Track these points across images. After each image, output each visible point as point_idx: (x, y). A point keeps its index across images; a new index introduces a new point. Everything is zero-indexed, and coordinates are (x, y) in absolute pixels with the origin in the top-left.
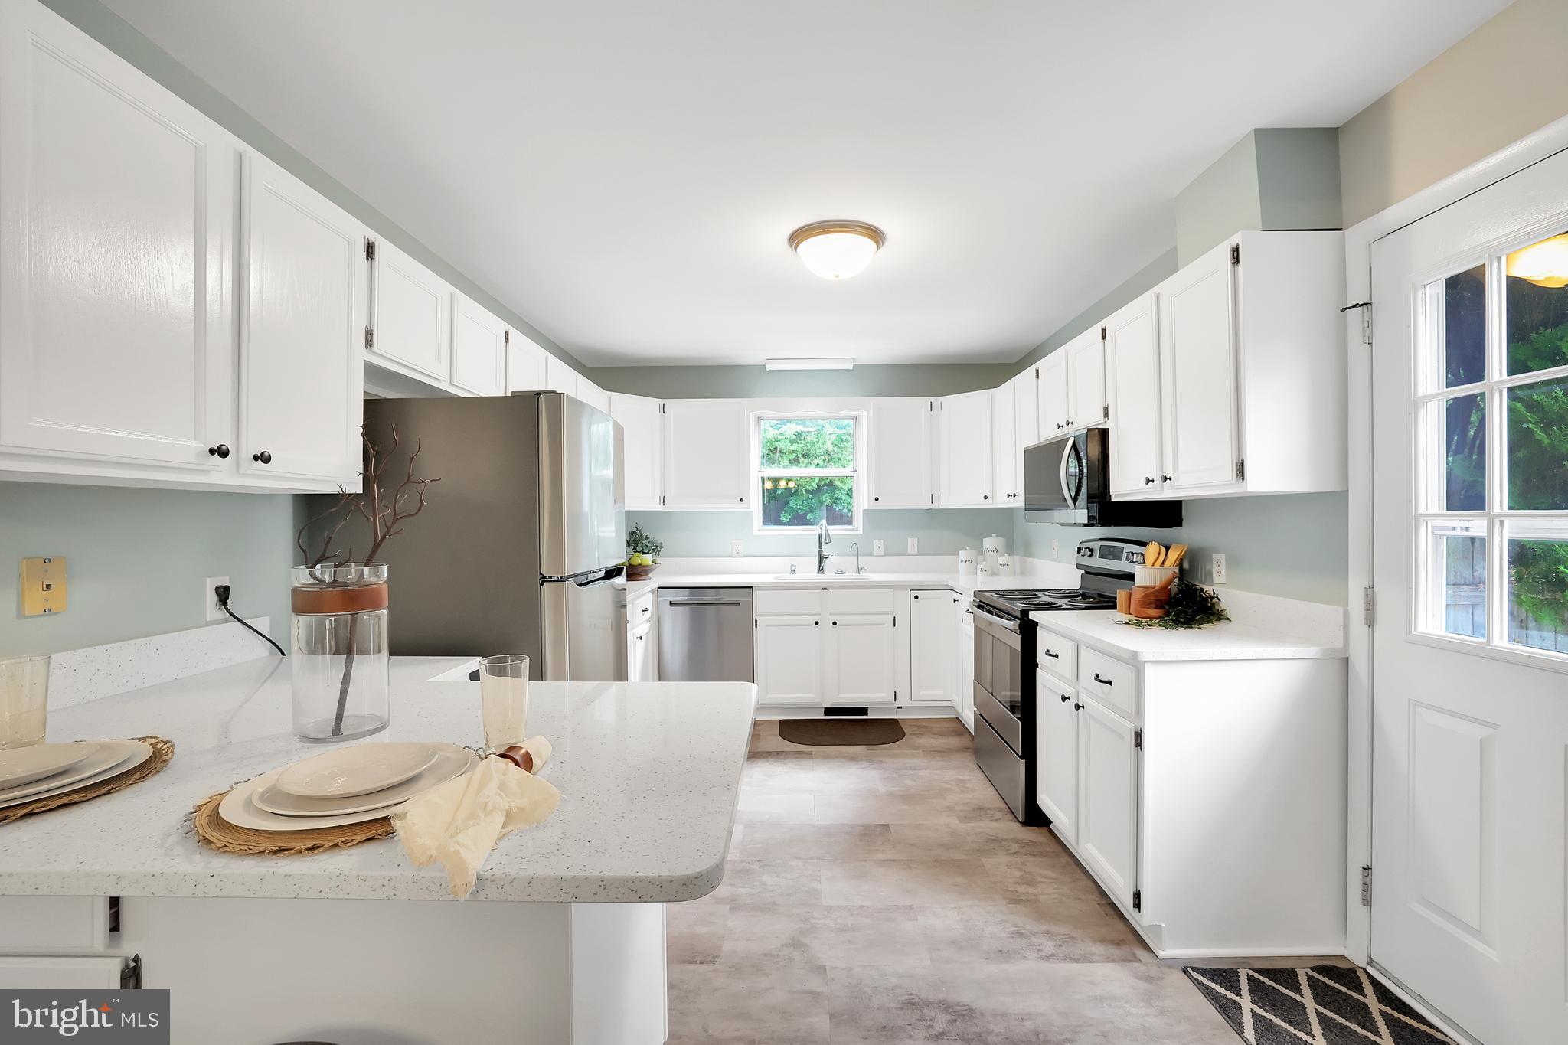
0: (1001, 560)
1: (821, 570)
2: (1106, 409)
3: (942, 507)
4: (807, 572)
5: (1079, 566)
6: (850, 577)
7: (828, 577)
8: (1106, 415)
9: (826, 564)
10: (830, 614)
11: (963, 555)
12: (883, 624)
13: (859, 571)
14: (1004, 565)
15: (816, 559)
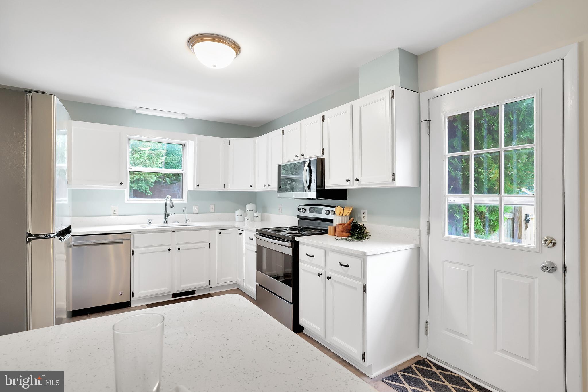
0: (255, 214)
1: (166, 222)
2: (323, 150)
3: (229, 190)
4: (158, 223)
5: (298, 216)
6: (182, 224)
7: (170, 225)
8: (323, 153)
9: (168, 219)
10: (176, 244)
11: (238, 212)
12: (204, 248)
13: (186, 221)
14: (256, 217)
15: (163, 216)
